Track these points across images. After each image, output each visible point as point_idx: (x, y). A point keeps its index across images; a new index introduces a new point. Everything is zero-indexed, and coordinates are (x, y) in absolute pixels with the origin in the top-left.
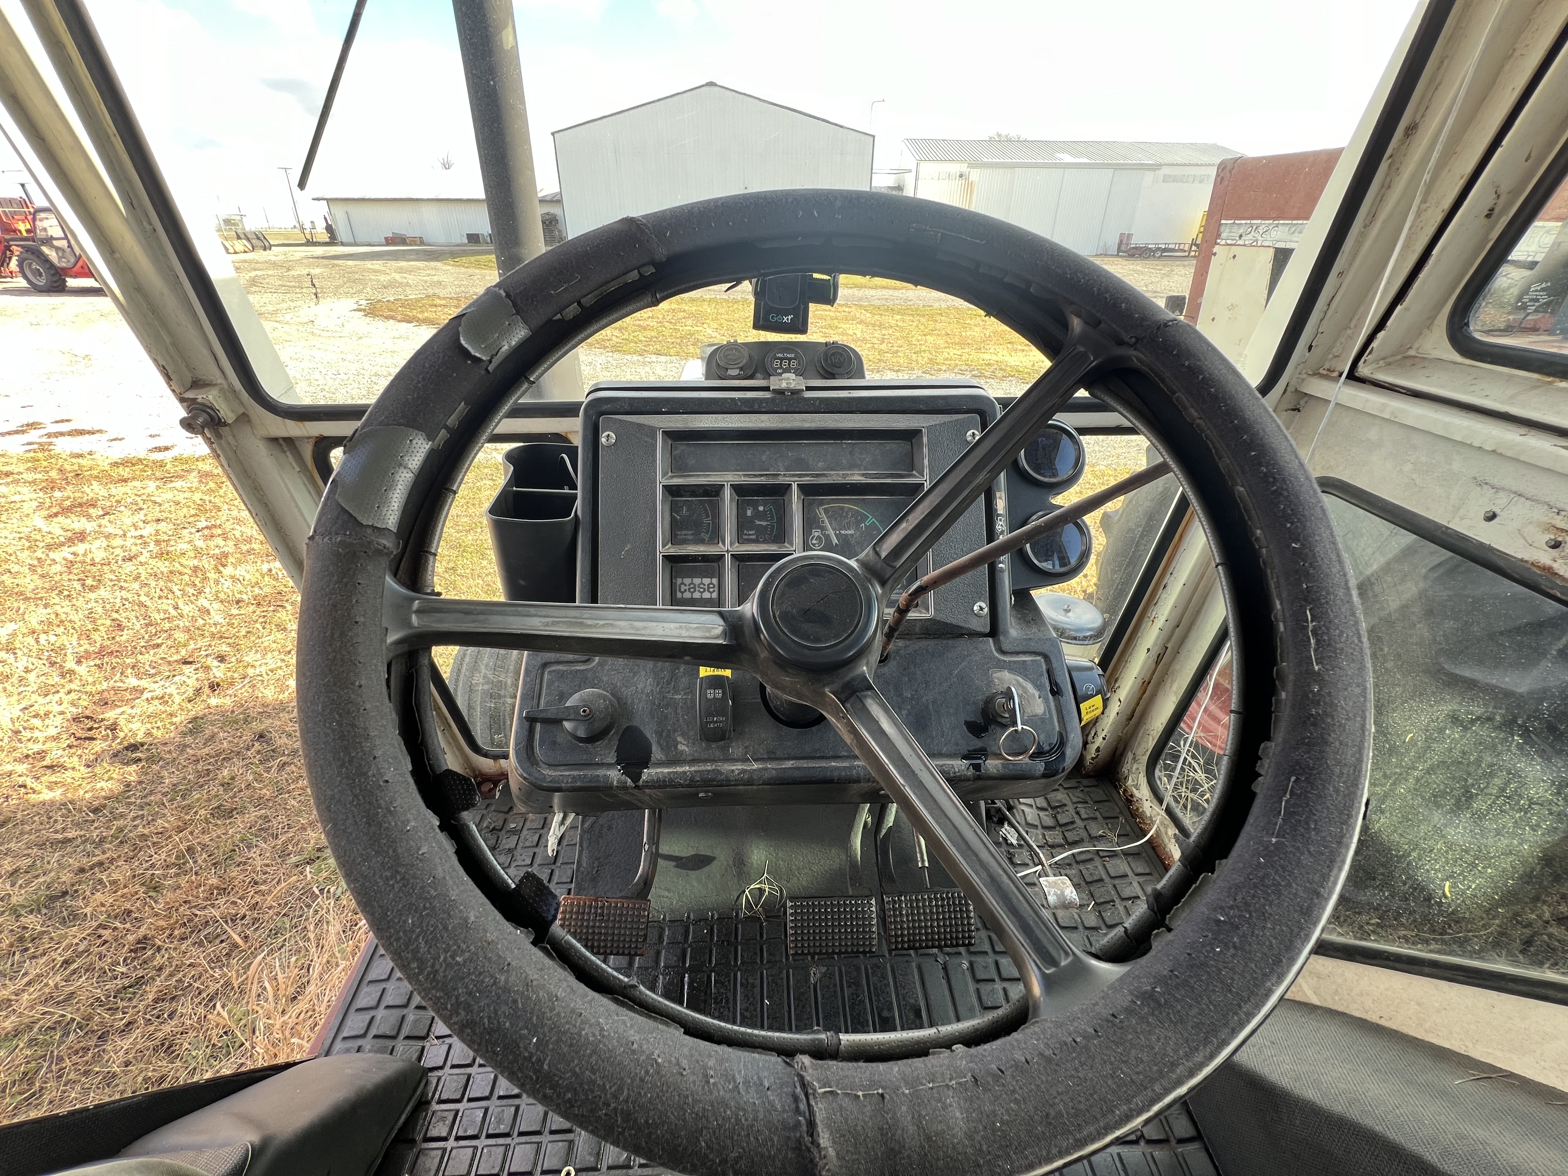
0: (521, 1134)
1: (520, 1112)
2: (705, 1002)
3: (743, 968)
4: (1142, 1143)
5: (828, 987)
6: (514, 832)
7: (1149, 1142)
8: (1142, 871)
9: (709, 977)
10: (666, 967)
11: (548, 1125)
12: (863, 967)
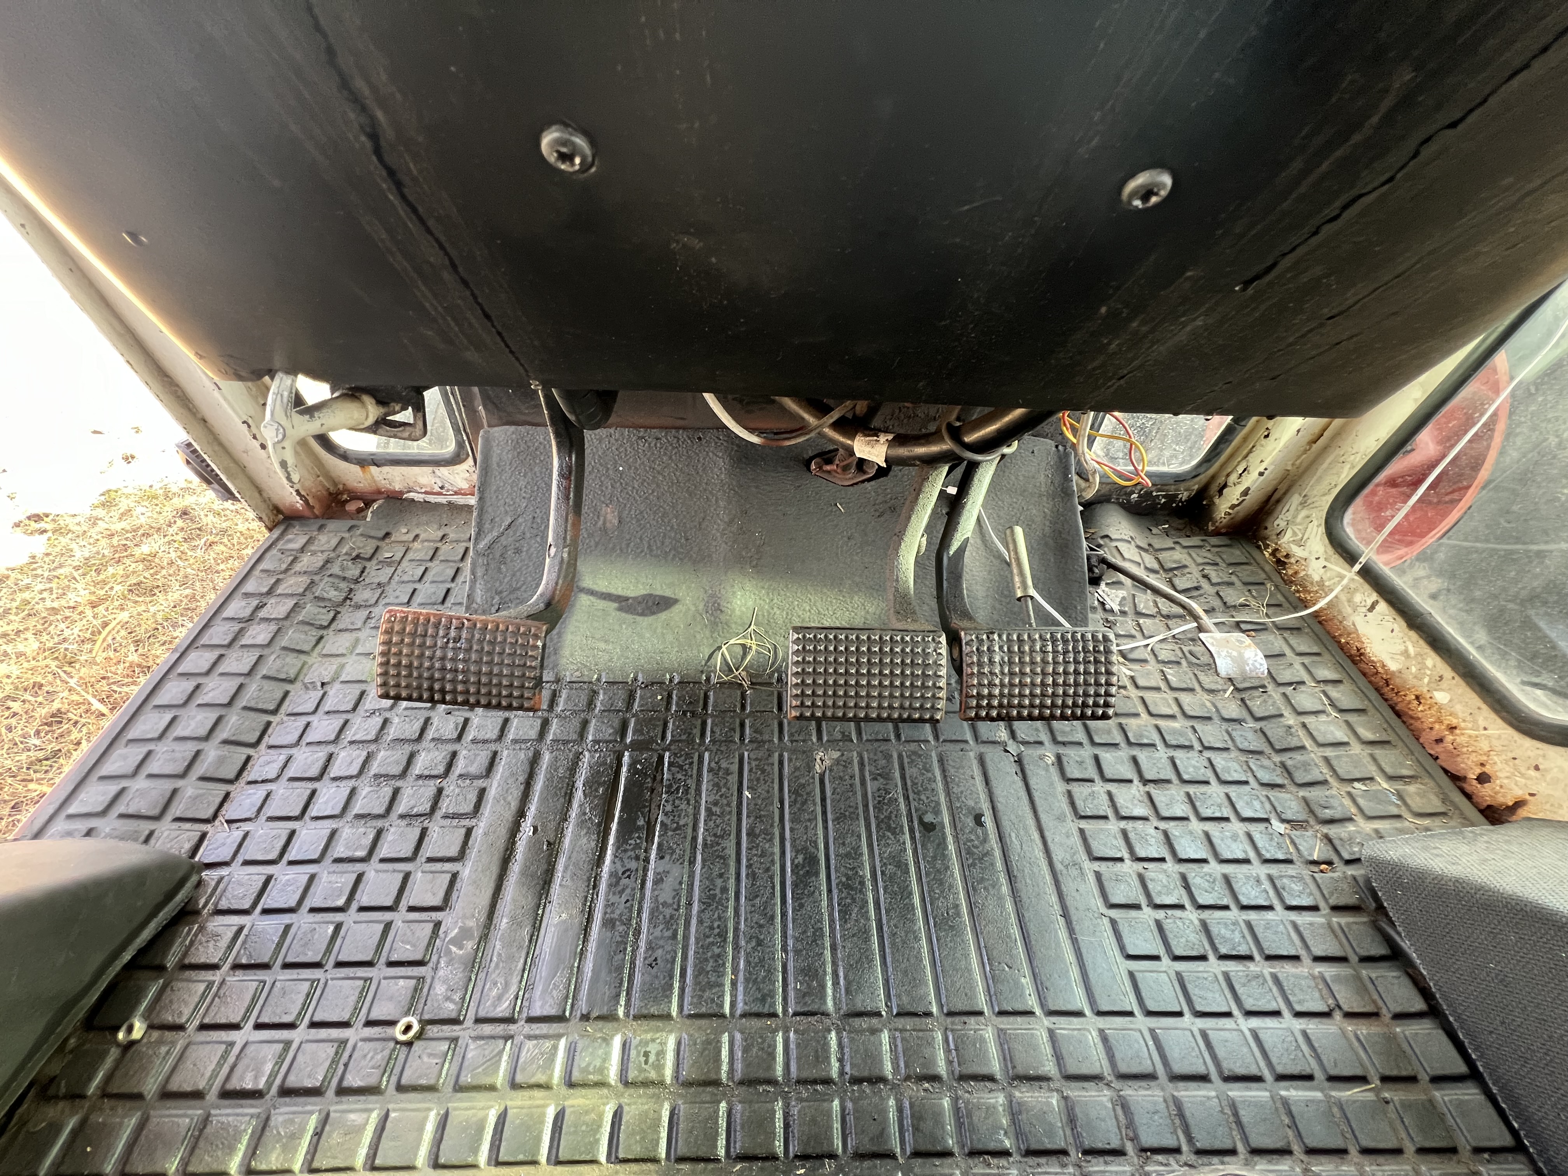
0: (340, 964)
1: (342, 932)
2: (652, 791)
3: (714, 749)
4: (1338, 1016)
5: (841, 778)
6: (388, 562)
7: (1349, 1015)
8: (1308, 650)
9: (661, 758)
10: (596, 742)
11: (384, 954)
12: (895, 756)
